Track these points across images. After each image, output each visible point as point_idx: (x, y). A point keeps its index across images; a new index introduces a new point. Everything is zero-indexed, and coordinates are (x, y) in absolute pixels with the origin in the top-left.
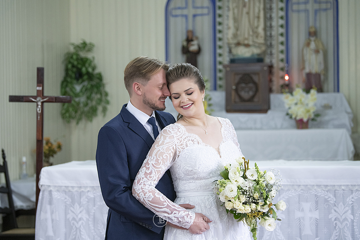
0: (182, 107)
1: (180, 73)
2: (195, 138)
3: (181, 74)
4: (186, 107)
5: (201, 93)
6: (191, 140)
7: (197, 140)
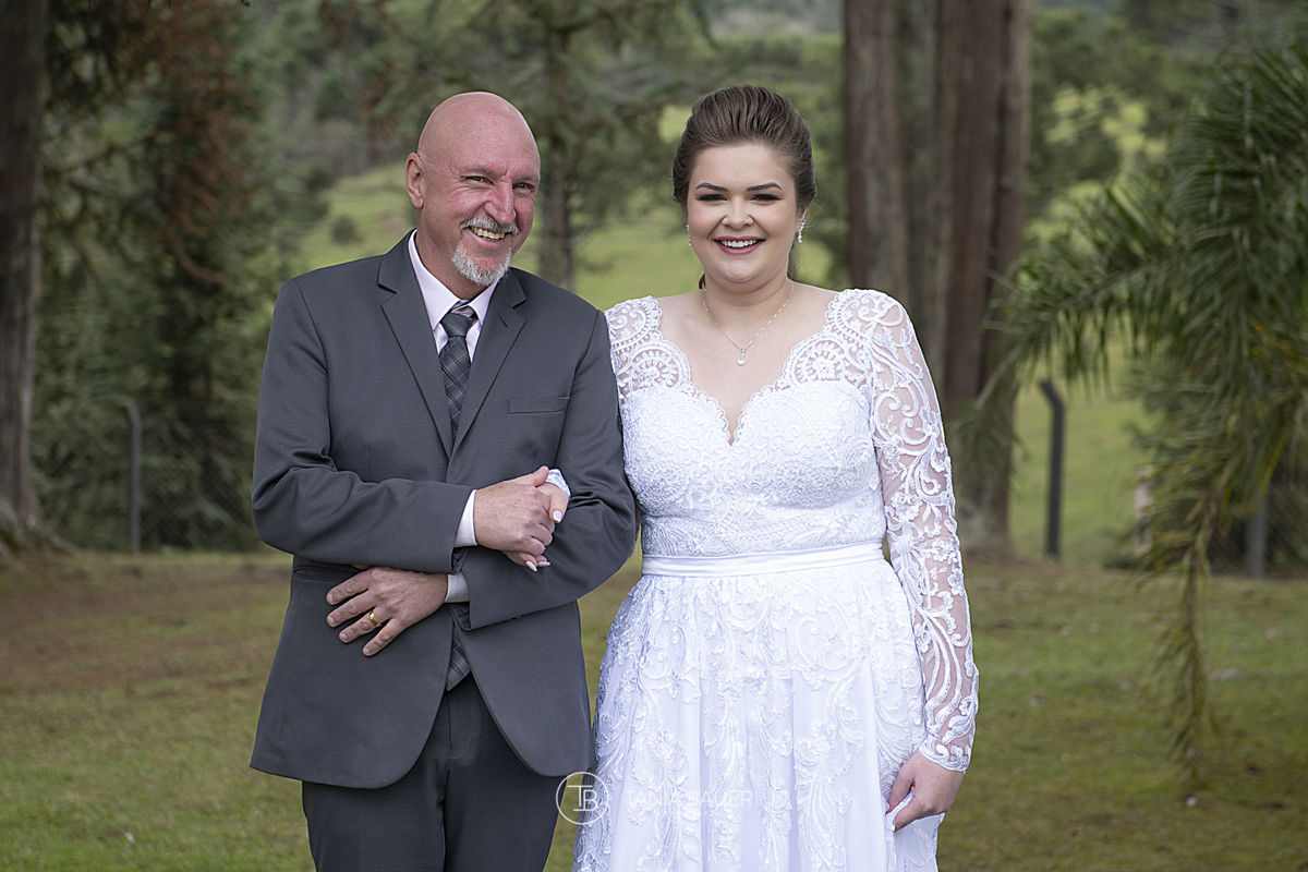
0: (719, 241)
1: (751, 116)
2: (672, 362)
3: (755, 125)
4: (734, 244)
5: (797, 212)
6: (657, 366)
7: (676, 369)
